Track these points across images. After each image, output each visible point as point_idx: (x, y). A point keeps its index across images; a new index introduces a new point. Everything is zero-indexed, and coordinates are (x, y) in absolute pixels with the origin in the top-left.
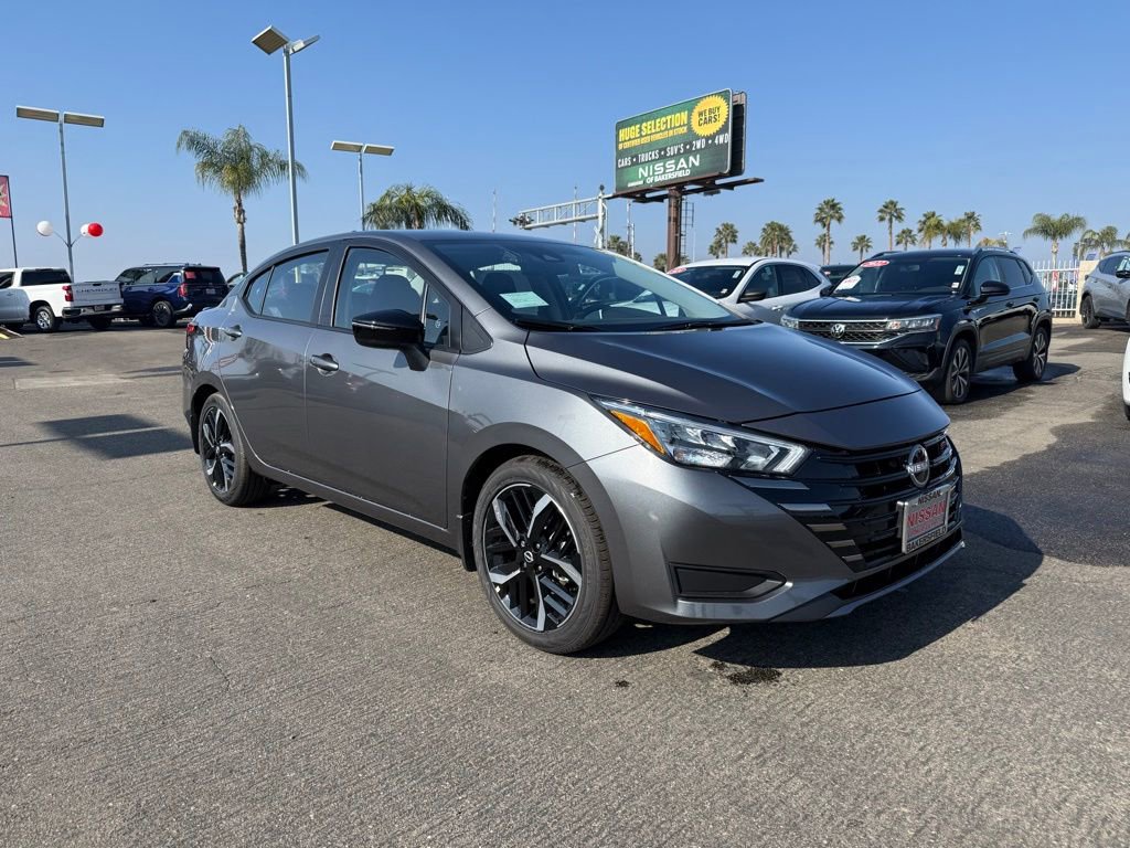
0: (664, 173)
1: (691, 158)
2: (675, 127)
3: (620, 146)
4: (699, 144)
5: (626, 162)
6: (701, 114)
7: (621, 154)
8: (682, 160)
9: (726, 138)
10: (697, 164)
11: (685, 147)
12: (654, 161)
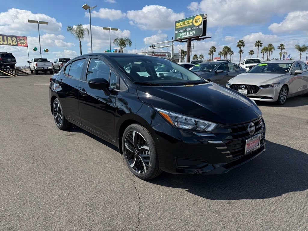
0: (187, 35)
1: (193, 31)
2: (189, 23)
3: (176, 28)
4: (195, 28)
5: (177, 32)
6: (196, 20)
7: (176, 30)
8: (191, 32)
10: (194, 33)
11: (191, 28)
12: (184, 32)
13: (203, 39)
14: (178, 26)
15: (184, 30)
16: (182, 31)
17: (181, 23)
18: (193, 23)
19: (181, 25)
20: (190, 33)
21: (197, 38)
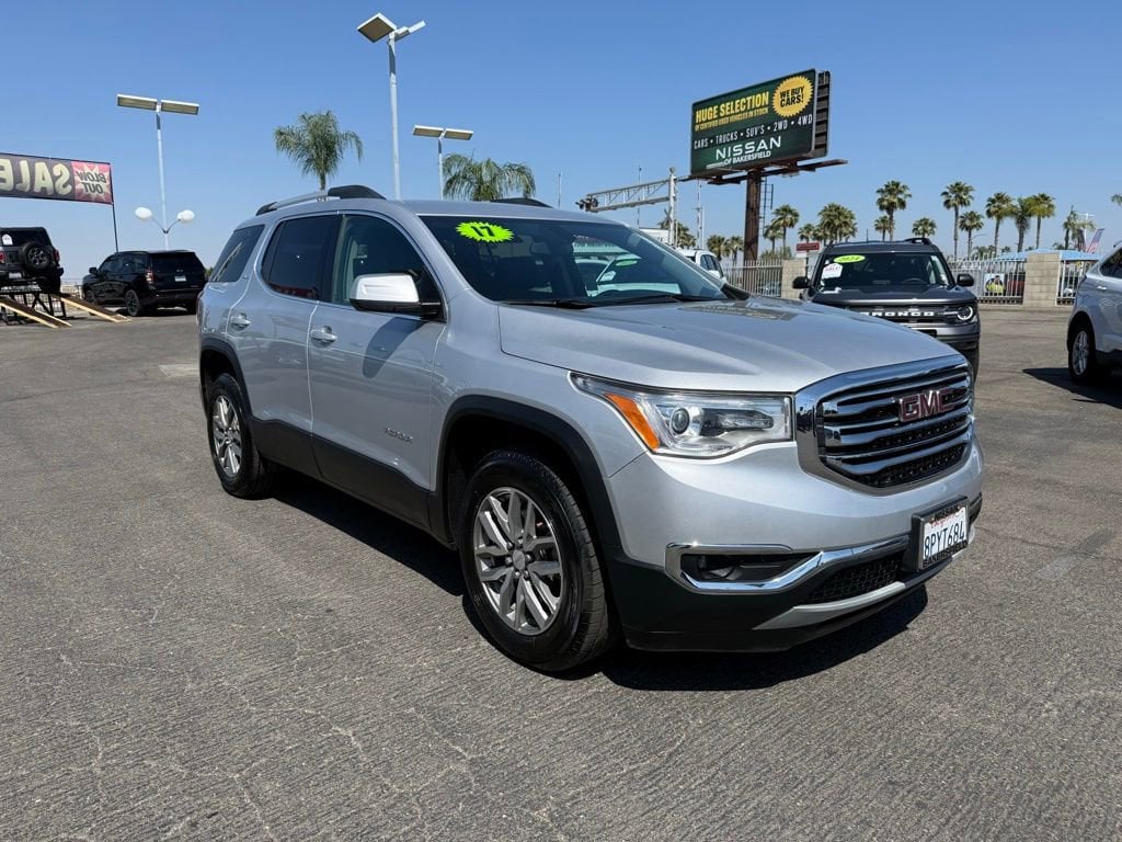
1: (772, 140)
2: (756, 108)
3: (697, 127)
4: (780, 125)
5: (702, 143)
6: (783, 94)
7: (696, 136)
8: (763, 141)
9: (811, 119)
10: (778, 145)
12: (732, 143)
14: (707, 121)
15: (733, 136)
17: (718, 110)
18: (770, 106)
19: (719, 117)
20: (759, 148)
21: (789, 166)
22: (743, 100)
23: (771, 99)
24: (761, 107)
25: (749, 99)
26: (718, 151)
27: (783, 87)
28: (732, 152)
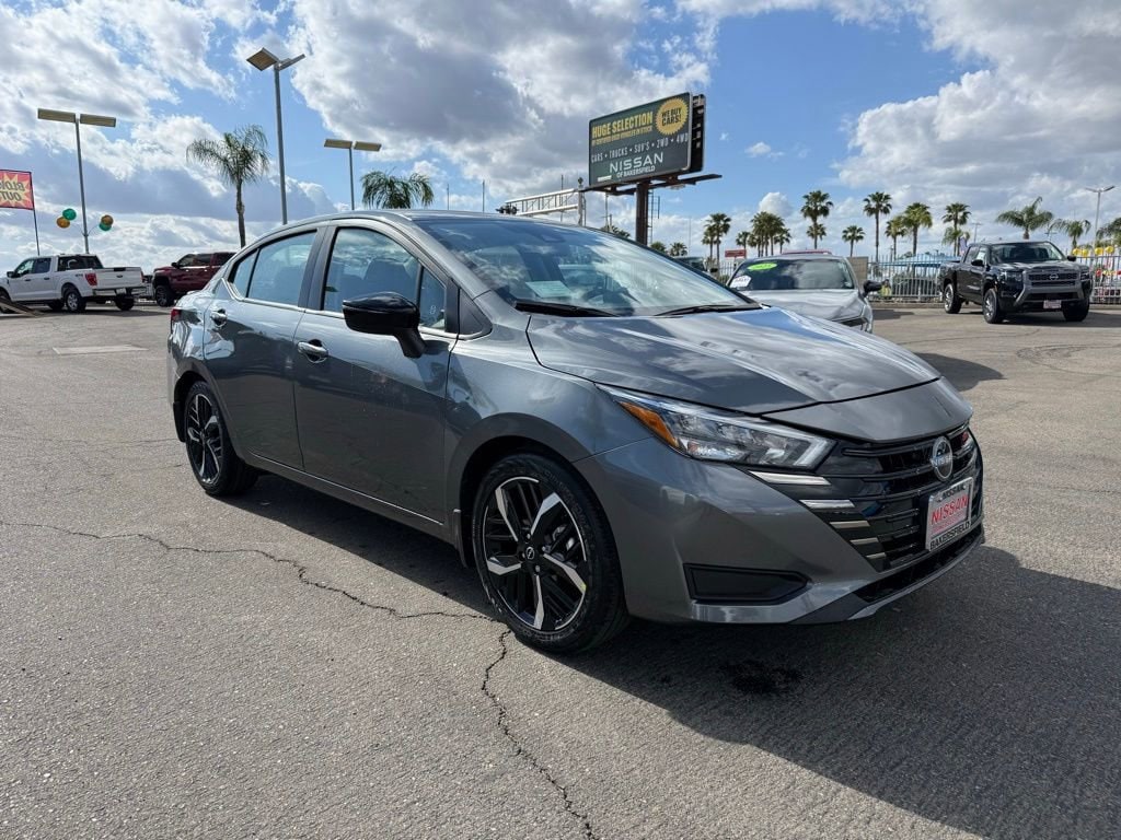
0: (633, 168)
1: (656, 155)
2: (642, 126)
3: (593, 142)
4: (663, 142)
5: (598, 158)
6: (664, 114)
7: (592, 150)
8: (648, 157)
9: (687, 137)
10: (661, 160)
11: (650, 145)
12: (623, 158)
13: (692, 181)
14: (602, 136)
15: (623, 151)
16: (614, 154)
17: (611, 126)
18: (654, 124)
19: (612, 134)
20: (646, 162)
21: (670, 180)
22: (632, 118)
23: (654, 118)
24: (646, 125)
25: (636, 117)
26: (612, 165)
27: (663, 108)
28: (623, 167)
